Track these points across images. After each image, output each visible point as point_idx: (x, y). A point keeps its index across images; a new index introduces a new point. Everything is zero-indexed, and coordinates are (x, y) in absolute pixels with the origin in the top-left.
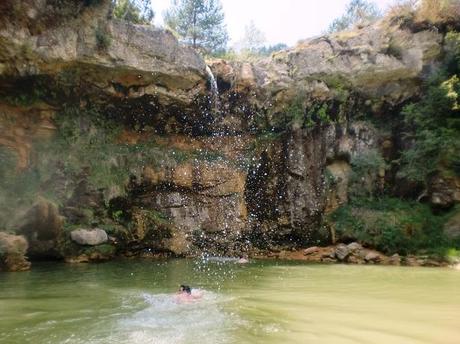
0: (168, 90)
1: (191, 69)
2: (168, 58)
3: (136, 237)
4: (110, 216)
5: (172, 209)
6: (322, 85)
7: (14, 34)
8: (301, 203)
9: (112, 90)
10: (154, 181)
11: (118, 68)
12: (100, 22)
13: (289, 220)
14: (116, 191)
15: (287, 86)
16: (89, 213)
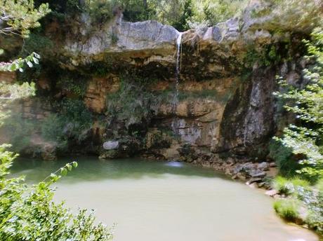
0: (163, 57)
1: (165, 43)
2: (150, 39)
3: (146, 146)
4: (130, 134)
5: (180, 130)
6: (261, 33)
7: (71, 48)
8: (251, 128)
9: (133, 63)
10: (165, 113)
11: (124, 51)
12: (113, 28)
13: (243, 141)
14: (133, 120)
15: (235, 39)
16: (115, 132)
